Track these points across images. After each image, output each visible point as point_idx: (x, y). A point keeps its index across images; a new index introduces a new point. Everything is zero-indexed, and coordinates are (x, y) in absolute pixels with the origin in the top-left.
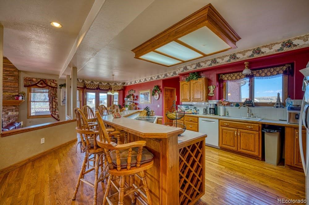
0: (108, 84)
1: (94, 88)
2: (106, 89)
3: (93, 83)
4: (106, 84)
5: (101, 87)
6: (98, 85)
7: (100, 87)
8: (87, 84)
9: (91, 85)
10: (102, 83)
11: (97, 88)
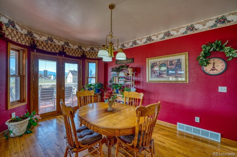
0: (80, 47)
1: (53, 51)
2: (77, 55)
3: (52, 41)
4: (76, 47)
5: (68, 51)
6: (63, 47)
7: (65, 51)
8: (38, 41)
9: (47, 43)
10: (70, 45)
11: (60, 51)
